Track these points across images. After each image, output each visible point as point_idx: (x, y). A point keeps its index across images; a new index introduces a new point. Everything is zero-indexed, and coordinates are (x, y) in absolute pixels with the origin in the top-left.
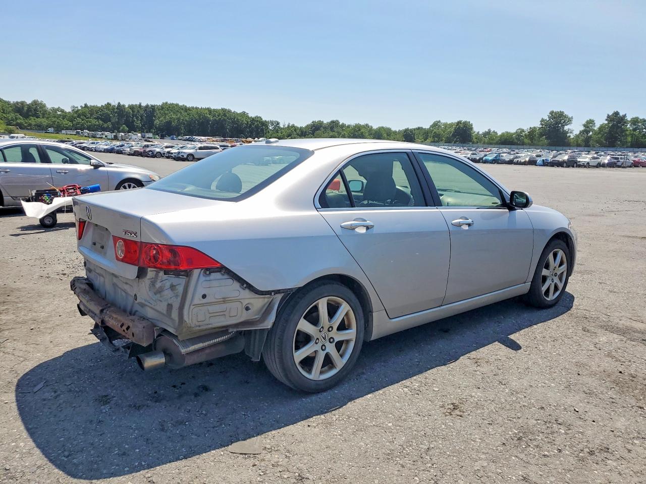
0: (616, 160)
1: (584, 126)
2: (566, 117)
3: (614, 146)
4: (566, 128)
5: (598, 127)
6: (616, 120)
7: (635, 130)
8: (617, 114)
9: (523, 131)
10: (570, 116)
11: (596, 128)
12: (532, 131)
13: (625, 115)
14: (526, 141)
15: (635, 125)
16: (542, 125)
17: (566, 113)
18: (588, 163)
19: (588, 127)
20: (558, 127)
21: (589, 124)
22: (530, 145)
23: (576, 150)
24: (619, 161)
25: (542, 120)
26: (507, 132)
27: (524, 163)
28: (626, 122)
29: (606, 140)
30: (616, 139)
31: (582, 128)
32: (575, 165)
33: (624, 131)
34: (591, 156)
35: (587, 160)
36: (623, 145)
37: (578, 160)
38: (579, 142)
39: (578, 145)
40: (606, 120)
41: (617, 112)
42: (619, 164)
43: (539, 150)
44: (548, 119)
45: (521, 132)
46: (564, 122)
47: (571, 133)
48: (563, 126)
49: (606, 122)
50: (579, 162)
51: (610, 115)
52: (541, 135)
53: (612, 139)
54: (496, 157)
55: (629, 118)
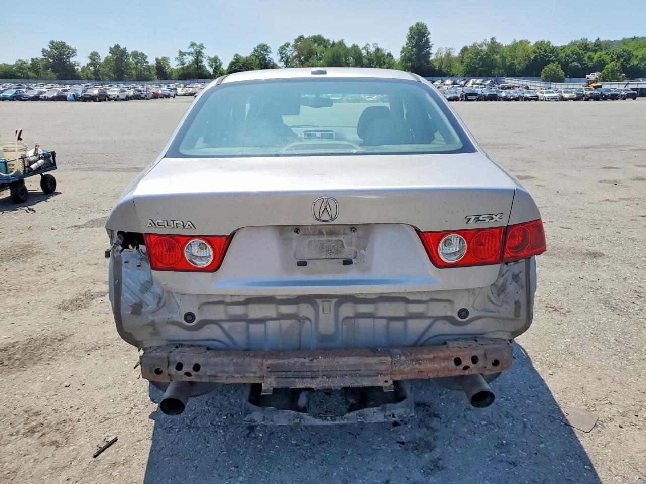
0: (140, 93)
1: (91, 58)
2: (68, 48)
3: (122, 79)
4: (72, 60)
5: (104, 59)
6: (118, 53)
7: (136, 63)
8: (117, 47)
9: (24, 62)
10: (73, 47)
11: (102, 61)
12: (35, 62)
13: (126, 48)
14: (30, 74)
15: (136, 58)
16: (45, 56)
17: (67, 44)
18: (118, 96)
19: (94, 60)
20: (63, 59)
21: (94, 56)
22: (36, 79)
23: (89, 84)
24: (142, 93)
25: (44, 51)
26: (5, 64)
27: (53, 99)
28: (127, 56)
29: (114, 74)
30: (123, 73)
31: (89, 61)
32: (107, 99)
33: (128, 64)
34: (119, 89)
35: (115, 93)
36: (130, 78)
37: (109, 93)
38: (89, 75)
39: (89, 79)
40: (110, 53)
41: (118, 45)
42: (143, 96)
43: (50, 85)
44: (49, 50)
45: (22, 64)
46: (68, 54)
47: (78, 65)
48: (68, 58)
49: (110, 55)
50: (109, 95)
51: (112, 48)
52: (46, 67)
53: (119, 72)
54: (15, 93)
55: (129, 51)
